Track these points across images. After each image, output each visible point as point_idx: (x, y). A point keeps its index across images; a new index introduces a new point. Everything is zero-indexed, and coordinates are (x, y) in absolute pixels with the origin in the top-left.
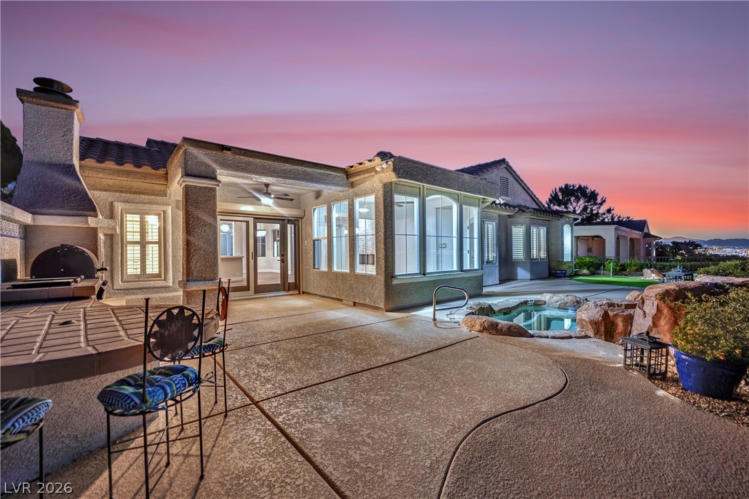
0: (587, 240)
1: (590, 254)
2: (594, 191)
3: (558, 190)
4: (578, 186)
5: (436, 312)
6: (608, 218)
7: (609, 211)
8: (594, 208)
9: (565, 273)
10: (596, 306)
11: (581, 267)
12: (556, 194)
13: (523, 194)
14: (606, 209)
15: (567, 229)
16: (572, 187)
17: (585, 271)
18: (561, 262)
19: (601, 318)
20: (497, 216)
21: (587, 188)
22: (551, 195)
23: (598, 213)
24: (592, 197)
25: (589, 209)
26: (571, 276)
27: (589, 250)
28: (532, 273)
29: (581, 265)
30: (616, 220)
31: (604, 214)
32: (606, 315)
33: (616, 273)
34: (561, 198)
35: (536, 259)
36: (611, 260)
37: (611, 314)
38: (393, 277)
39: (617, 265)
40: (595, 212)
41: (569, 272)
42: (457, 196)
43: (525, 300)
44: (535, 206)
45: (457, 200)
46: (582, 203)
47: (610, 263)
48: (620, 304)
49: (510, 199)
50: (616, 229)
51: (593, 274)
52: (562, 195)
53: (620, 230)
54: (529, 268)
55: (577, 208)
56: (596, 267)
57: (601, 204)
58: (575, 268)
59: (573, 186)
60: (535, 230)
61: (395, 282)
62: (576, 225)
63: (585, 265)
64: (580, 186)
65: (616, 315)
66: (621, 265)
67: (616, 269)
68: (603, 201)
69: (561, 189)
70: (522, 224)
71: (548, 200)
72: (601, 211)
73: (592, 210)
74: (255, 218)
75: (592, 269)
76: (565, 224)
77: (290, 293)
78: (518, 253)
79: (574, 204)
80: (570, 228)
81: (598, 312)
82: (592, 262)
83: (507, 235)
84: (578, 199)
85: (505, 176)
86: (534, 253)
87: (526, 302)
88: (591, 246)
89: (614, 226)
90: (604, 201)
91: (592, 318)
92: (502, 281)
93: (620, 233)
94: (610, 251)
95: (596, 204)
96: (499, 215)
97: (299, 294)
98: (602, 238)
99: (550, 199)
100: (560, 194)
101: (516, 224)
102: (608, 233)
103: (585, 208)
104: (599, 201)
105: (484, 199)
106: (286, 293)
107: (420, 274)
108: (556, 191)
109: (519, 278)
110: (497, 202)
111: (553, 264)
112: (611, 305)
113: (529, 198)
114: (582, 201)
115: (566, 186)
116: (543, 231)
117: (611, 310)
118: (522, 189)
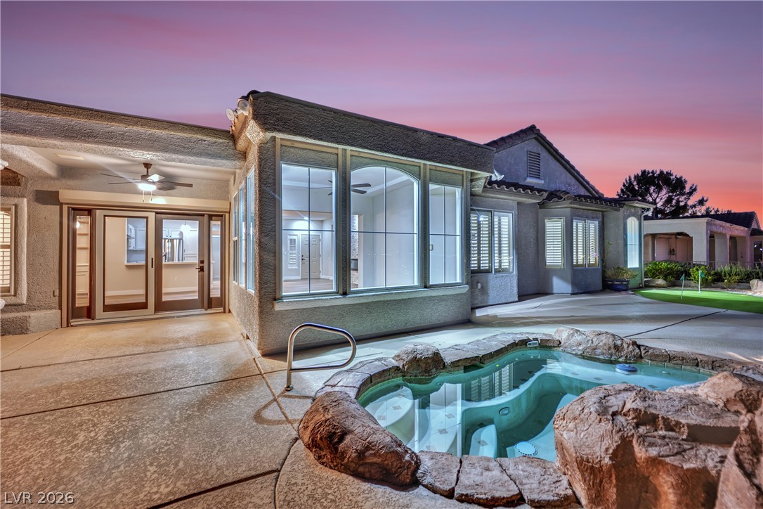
0: (669, 239)
1: (673, 257)
2: (681, 177)
3: (633, 179)
4: (658, 172)
5: (293, 374)
6: (701, 210)
7: (701, 202)
8: (680, 199)
9: (627, 285)
10: (603, 411)
11: (654, 276)
12: (631, 183)
13: (564, 176)
14: (697, 200)
15: (632, 223)
16: (651, 174)
17: (660, 282)
18: (622, 268)
19: (607, 461)
20: (515, 204)
21: (672, 175)
22: (624, 185)
23: (686, 205)
24: (677, 185)
25: (674, 202)
26: (637, 289)
27: (672, 252)
28: (574, 284)
29: (654, 274)
30: (713, 213)
31: (694, 206)
32: (623, 452)
33: (706, 284)
34: (637, 188)
35: (582, 265)
36: (699, 266)
37: (640, 452)
38: (275, 300)
39: (709, 274)
40: (682, 204)
41: (633, 283)
42: (417, 169)
43: (524, 337)
44: (583, 192)
45: (418, 176)
46: (664, 194)
47: (697, 270)
48: (673, 418)
49: (542, 182)
50: (708, 223)
51: (673, 285)
52: (638, 184)
53: (715, 225)
54: (569, 278)
55: (658, 200)
56: (676, 276)
57: (690, 194)
58: (646, 276)
59: (653, 172)
60: (580, 225)
61: (278, 307)
62: (647, 218)
63: (660, 273)
64: (662, 172)
65: (655, 462)
66: (716, 274)
67: (707, 280)
68: (693, 190)
69: (636, 177)
70: (559, 216)
71: (620, 191)
72: (690, 203)
73: (678, 202)
74: (157, 213)
75: (670, 278)
76: (629, 216)
77: (210, 311)
78: (554, 256)
79: (655, 195)
80: (637, 222)
81: (602, 437)
82: (671, 269)
83: (537, 231)
84: (659, 189)
85: (535, 150)
86: (579, 258)
87: (524, 343)
88: (673, 247)
89: (705, 220)
90: (695, 190)
91: (585, 452)
92: (522, 297)
93: (714, 229)
94: (700, 253)
95: (683, 194)
96: (519, 203)
97: (224, 312)
98: (687, 235)
99: (622, 190)
100: (635, 183)
101: (551, 217)
102: (697, 229)
103: (669, 200)
104: (687, 190)
105: (472, 173)
106: (203, 311)
107: (337, 293)
108: (630, 179)
109: (555, 291)
110: (494, 179)
111: (609, 273)
112: (646, 419)
113: (573, 181)
114: (664, 191)
115: (644, 172)
116: (593, 226)
117: (642, 438)
118: (562, 169)
